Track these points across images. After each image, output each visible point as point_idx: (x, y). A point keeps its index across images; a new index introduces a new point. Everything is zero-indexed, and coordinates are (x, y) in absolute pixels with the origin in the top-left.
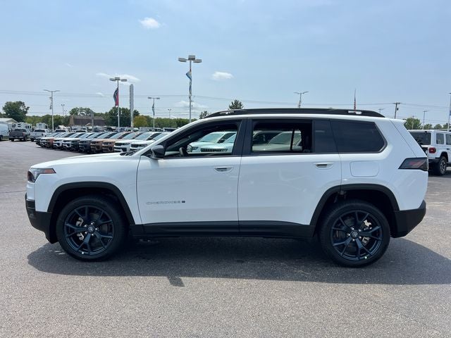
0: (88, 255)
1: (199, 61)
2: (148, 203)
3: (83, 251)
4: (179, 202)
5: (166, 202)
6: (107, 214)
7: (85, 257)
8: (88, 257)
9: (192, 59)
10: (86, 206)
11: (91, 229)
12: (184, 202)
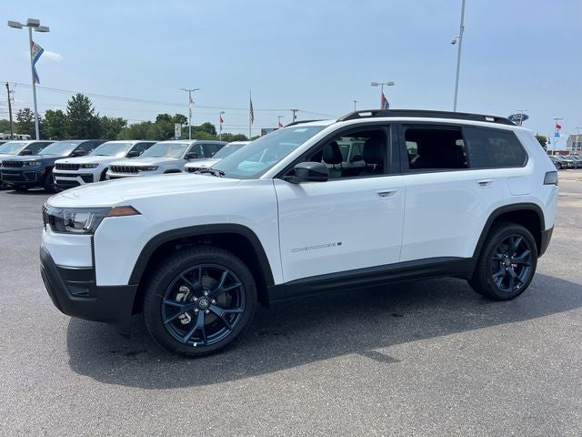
0: (205, 345)
1: (45, 30)
2: (294, 251)
3: (196, 341)
4: (334, 245)
5: (318, 247)
6: (234, 275)
7: (200, 350)
8: (205, 349)
9: (33, 24)
10: (200, 267)
11: (205, 303)
12: (340, 244)
